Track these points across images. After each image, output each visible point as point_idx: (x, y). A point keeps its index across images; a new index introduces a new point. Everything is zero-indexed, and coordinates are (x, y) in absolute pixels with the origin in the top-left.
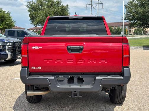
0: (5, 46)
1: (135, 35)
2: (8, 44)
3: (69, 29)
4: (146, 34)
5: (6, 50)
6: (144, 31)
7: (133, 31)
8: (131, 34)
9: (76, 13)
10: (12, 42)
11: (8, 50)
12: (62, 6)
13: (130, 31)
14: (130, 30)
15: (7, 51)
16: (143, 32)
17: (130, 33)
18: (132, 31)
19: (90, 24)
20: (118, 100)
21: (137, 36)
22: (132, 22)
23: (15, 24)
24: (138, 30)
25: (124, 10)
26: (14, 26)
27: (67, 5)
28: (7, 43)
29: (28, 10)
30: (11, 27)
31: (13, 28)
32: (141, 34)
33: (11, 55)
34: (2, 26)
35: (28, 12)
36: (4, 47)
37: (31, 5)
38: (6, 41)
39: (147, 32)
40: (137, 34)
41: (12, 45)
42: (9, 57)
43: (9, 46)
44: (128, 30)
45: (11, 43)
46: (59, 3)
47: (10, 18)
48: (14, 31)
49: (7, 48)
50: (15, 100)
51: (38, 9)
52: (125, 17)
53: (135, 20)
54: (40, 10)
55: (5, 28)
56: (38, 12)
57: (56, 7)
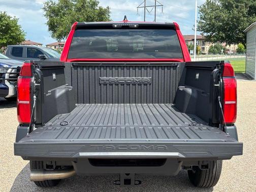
0: (4, 74)
1: (212, 55)
2: (9, 71)
3: (110, 45)
4: (228, 54)
5: (6, 81)
6: (224, 49)
7: (208, 50)
8: (204, 54)
9: (125, 17)
10: (16, 67)
11: (9, 80)
12: (101, 9)
13: (203, 49)
14: (203, 47)
15: (7, 83)
16: (222, 50)
17: (203, 52)
18: (205, 49)
19: (154, 37)
20: (206, 181)
21: (214, 57)
22: (209, 34)
23: (25, 37)
24: (216, 47)
25: (197, 16)
26: (24, 40)
27: (108, 8)
28: (7, 69)
29: (45, 15)
30: (19, 42)
31: (23, 43)
32: (220, 54)
33: (15, 89)
34: (6, 40)
35: (45, 17)
36: (3, 76)
37: (50, 7)
38: (5, 66)
39: (228, 50)
40: (214, 53)
41: (16, 72)
42: (11, 93)
43: (10, 73)
44: (200, 47)
45: (13, 68)
46: (95, 4)
47: (17, 28)
48: (21, 49)
49: (8, 78)
50: (14, 180)
51: (61, 12)
52: (198, 26)
53: (214, 32)
54: (64, 14)
55: (10, 43)
56: (61, 17)
57: (89, 9)
